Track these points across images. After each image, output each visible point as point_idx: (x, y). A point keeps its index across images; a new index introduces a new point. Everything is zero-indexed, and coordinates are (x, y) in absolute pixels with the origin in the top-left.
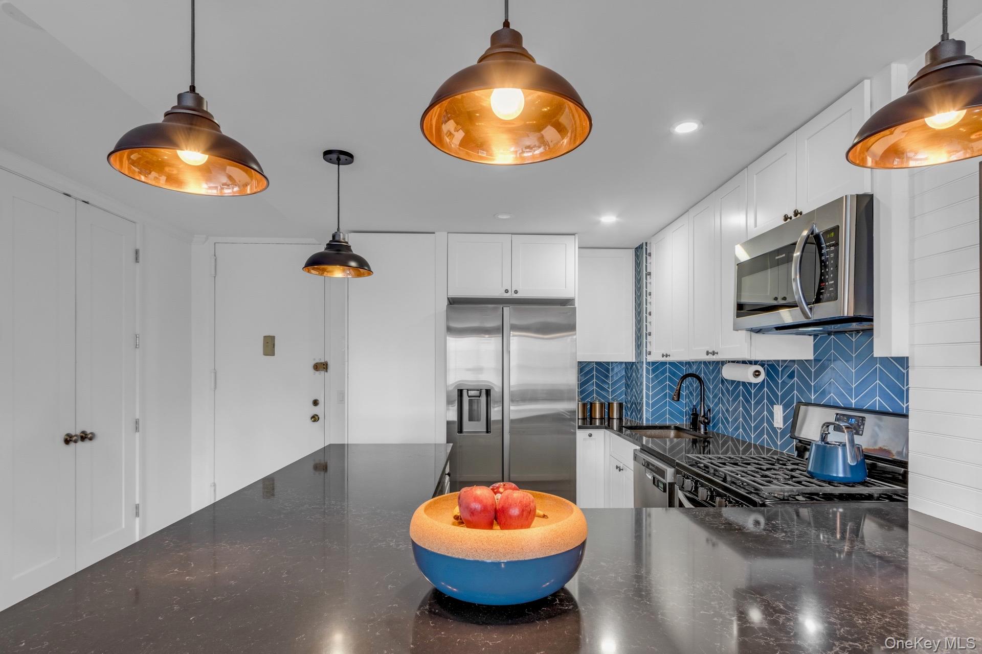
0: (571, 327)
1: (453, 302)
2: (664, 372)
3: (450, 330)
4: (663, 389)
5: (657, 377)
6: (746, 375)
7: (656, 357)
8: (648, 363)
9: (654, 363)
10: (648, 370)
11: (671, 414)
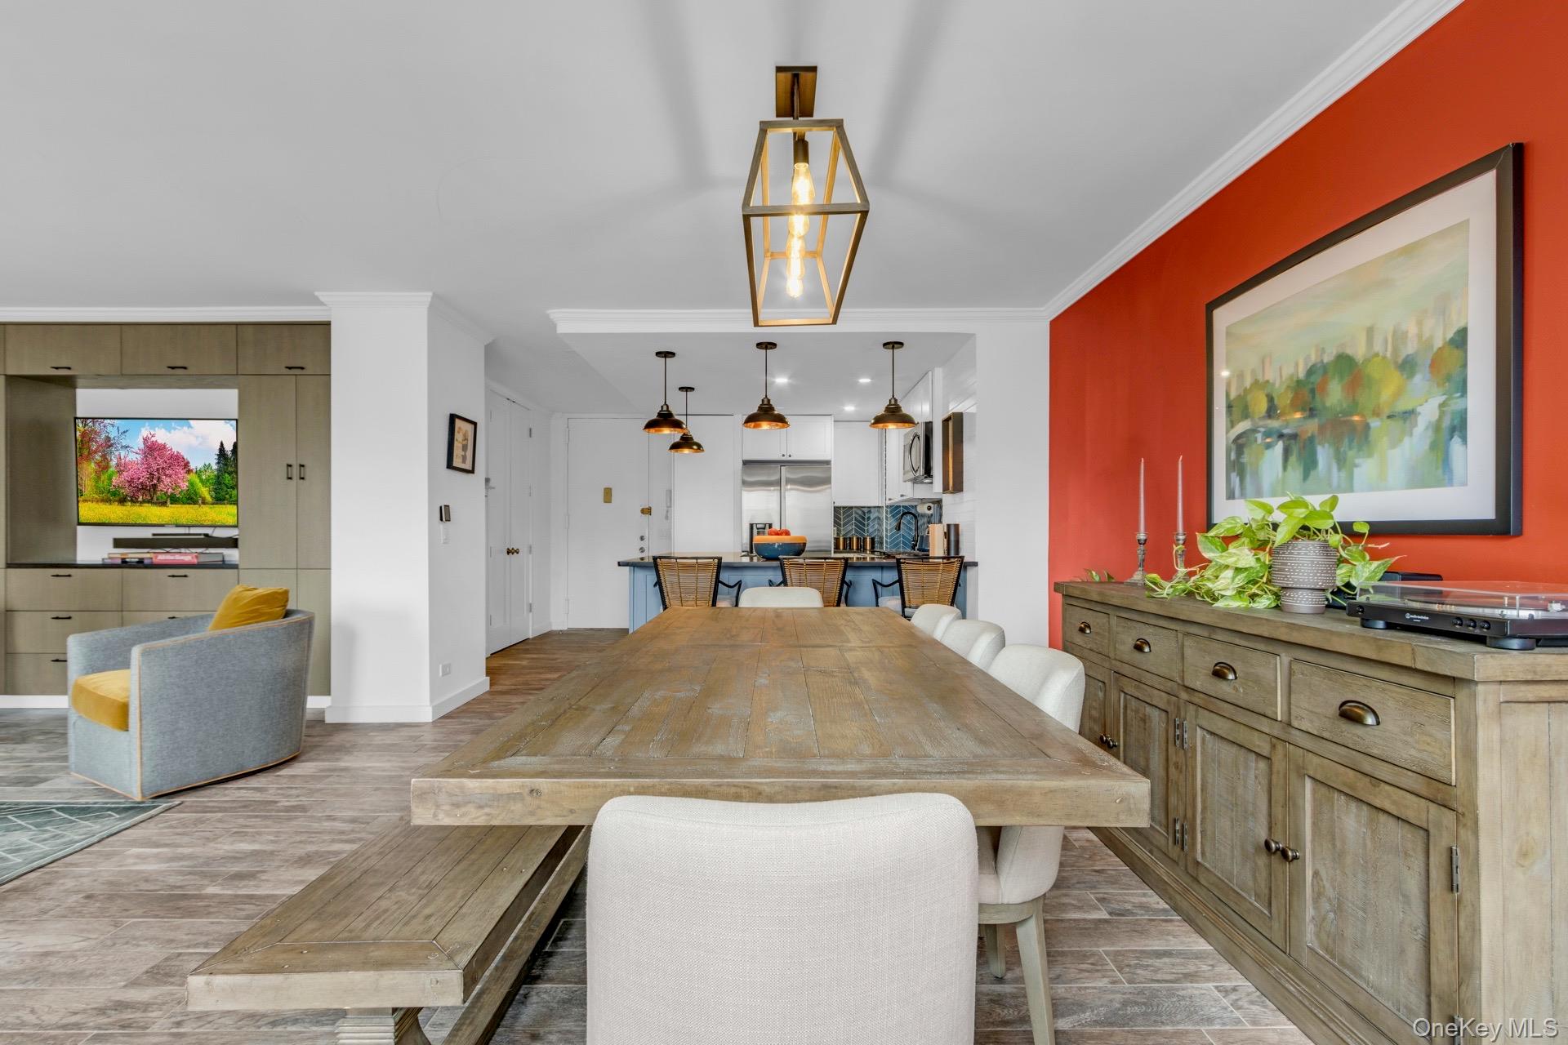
0: (827, 481)
1: (745, 463)
3: (744, 483)
9: (888, 506)
10: (887, 512)
11: (903, 543)
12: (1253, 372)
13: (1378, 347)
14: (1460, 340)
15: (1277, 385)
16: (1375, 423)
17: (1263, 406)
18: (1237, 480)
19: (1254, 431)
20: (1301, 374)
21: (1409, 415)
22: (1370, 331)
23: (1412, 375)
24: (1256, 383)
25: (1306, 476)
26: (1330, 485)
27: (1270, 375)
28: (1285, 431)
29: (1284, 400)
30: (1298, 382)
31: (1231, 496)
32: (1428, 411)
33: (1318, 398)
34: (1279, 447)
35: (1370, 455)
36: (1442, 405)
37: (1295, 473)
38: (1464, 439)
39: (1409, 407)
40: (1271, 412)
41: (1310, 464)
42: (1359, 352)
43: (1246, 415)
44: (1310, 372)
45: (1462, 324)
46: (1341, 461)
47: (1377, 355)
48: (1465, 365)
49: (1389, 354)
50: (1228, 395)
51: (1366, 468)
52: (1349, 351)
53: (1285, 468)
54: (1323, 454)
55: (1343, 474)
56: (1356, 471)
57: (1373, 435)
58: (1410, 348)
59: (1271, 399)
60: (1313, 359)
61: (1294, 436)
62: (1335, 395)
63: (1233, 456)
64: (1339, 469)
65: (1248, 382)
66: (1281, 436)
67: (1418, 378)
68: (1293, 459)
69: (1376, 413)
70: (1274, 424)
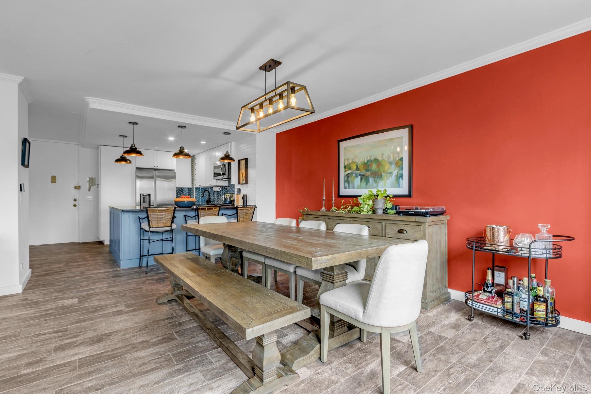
0: (174, 177)
1: (137, 168)
2: (200, 190)
3: (137, 177)
4: (200, 195)
5: (198, 192)
6: (217, 189)
7: (198, 186)
8: (195, 188)
9: (197, 188)
10: (195, 190)
11: (202, 201)
12: (352, 159)
13: (384, 158)
14: (401, 159)
15: (359, 163)
16: (383, 174)
17: (355, 167)
18: (347, 184)
19: (353, 173)
20: (366, 161)
21: (391, 173)
22: (382, 155)
23: (392, 165)
24: (353, 162)
25: (366, 184)
26: (373, 187)
27: (357, 160)
28: (361, 174)
29: (361, 167)
30: (365, 163)
31: (345, 188)
32: (395, 173)
33: (370, 167)
34: (359, 177)
35: (382, 181)
36: (398, 172)
37: (364, 183)
38: (402, 179)
39: (391, 172)
40: (357, 169)
41: (367, 182)
42: (380, 158)
43: (350, 169)
44: (368, 161)
45: (402, 157)
46: (375, 181)
47: (384, 160)
48: (402, 164)
49: (387, 160)
50: (344, 164)
51: (381, 183)
52: (377, 158)
53: (361, 182)
54: (371, 180)
55: (376, 184)
56: (379, 184)
57: (383, 176)
58: (391, 159)
59: (357, 166)
60: (369, 158)
61: (364, 175)
62: (374, 167)
63: (346, 179)
64: (375, 183)
65: (351, 161)
66: (360, 175)
67: (393, 166)
68: (363, 180)
69: (384, 172)
70: (358, 172)
